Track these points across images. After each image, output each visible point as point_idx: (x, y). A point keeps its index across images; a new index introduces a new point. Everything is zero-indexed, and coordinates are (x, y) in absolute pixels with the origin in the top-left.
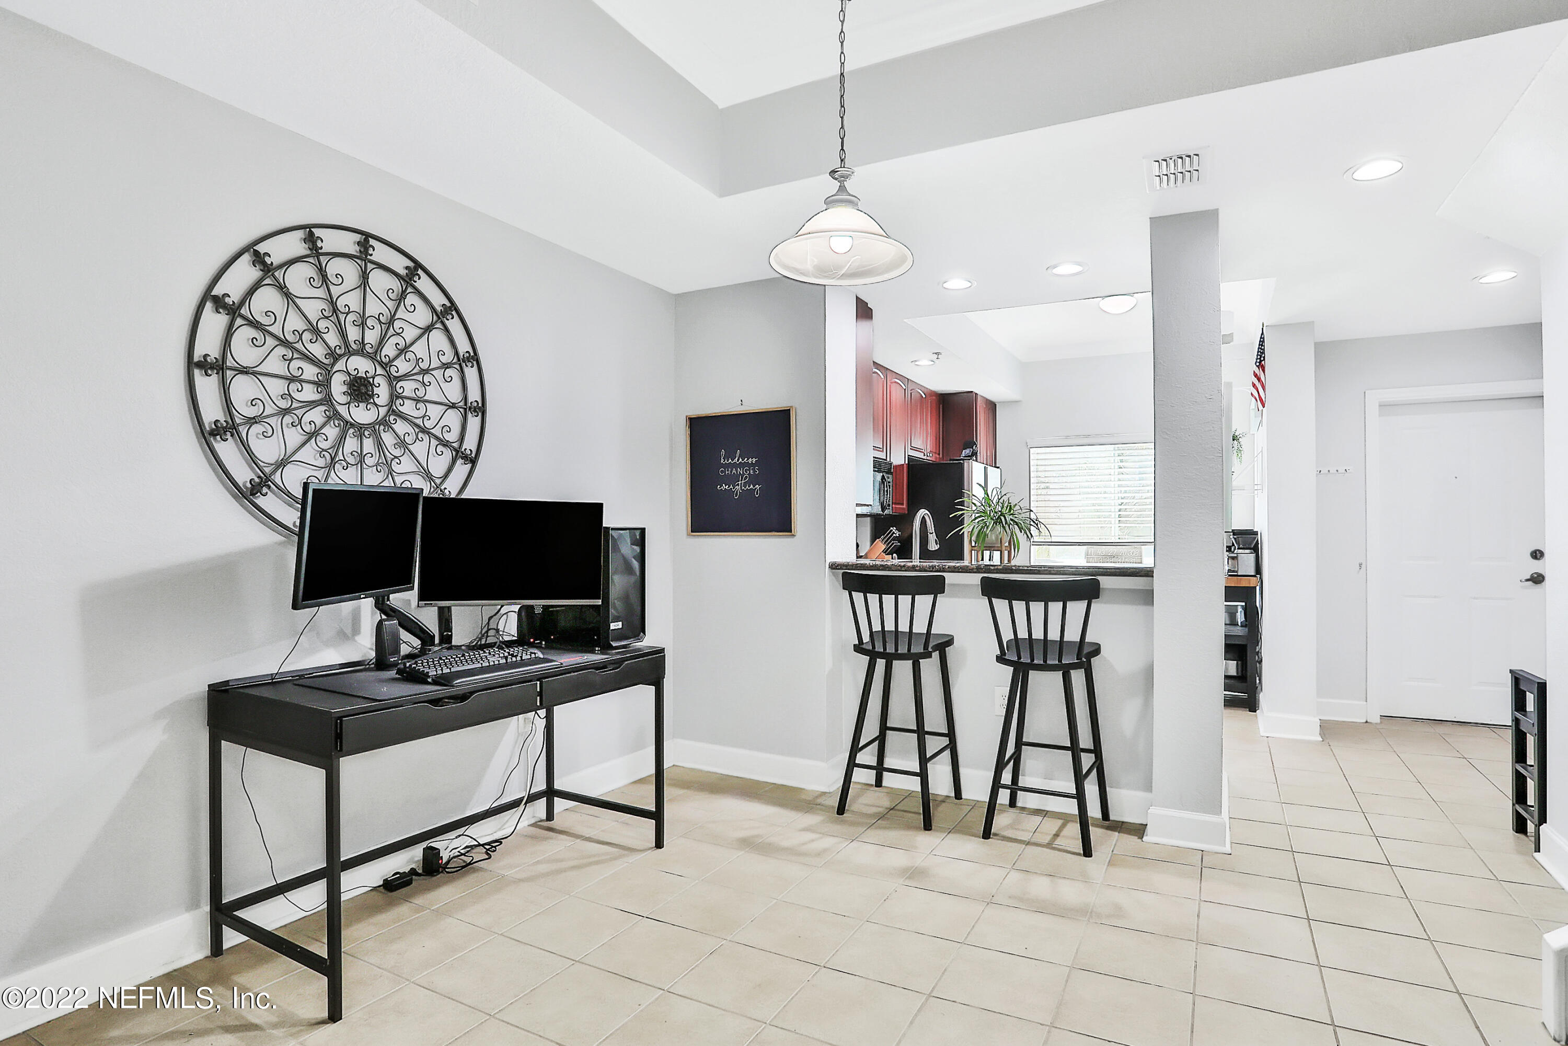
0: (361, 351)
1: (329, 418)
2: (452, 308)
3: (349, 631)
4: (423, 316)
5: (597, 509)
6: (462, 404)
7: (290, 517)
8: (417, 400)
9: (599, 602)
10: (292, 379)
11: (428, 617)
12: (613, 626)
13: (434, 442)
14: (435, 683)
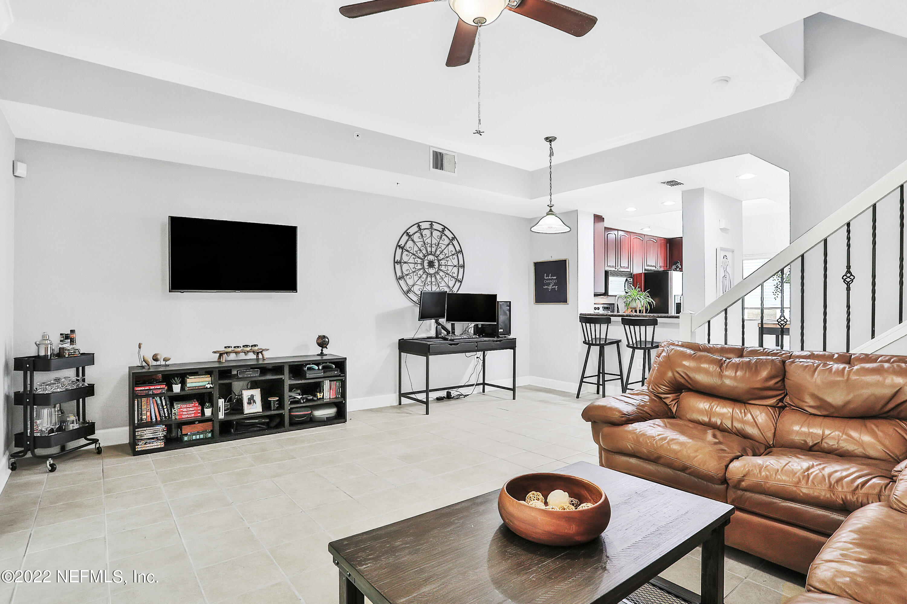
0: (431, 254)
1: (424, 273)
2: (454, 238)
3: (428, 329)
4: (447, 241)
5: (495, 296)
6: (458, 265)
7: (415, 299)
8: (446, 265)
9: (496, 323)
10: (415, 263)
11: (449, 326)
12: (500, 331)
13: (450, 277)
14: (450, 340)
